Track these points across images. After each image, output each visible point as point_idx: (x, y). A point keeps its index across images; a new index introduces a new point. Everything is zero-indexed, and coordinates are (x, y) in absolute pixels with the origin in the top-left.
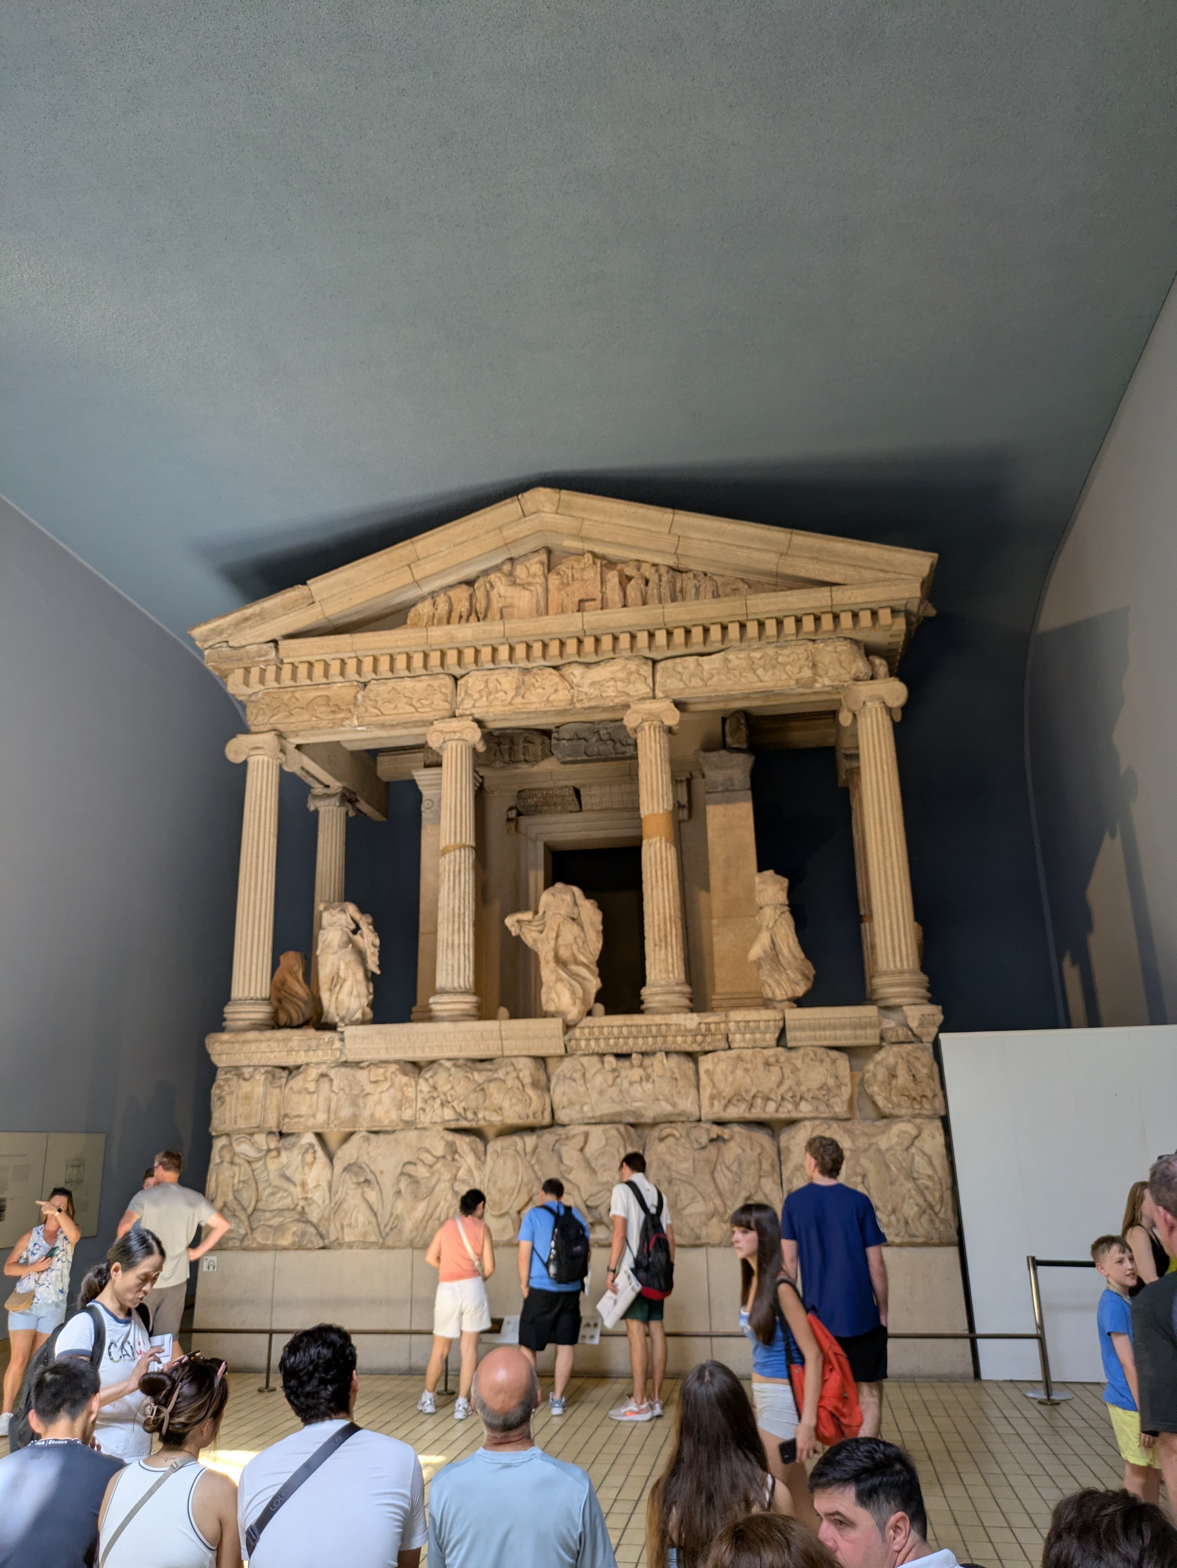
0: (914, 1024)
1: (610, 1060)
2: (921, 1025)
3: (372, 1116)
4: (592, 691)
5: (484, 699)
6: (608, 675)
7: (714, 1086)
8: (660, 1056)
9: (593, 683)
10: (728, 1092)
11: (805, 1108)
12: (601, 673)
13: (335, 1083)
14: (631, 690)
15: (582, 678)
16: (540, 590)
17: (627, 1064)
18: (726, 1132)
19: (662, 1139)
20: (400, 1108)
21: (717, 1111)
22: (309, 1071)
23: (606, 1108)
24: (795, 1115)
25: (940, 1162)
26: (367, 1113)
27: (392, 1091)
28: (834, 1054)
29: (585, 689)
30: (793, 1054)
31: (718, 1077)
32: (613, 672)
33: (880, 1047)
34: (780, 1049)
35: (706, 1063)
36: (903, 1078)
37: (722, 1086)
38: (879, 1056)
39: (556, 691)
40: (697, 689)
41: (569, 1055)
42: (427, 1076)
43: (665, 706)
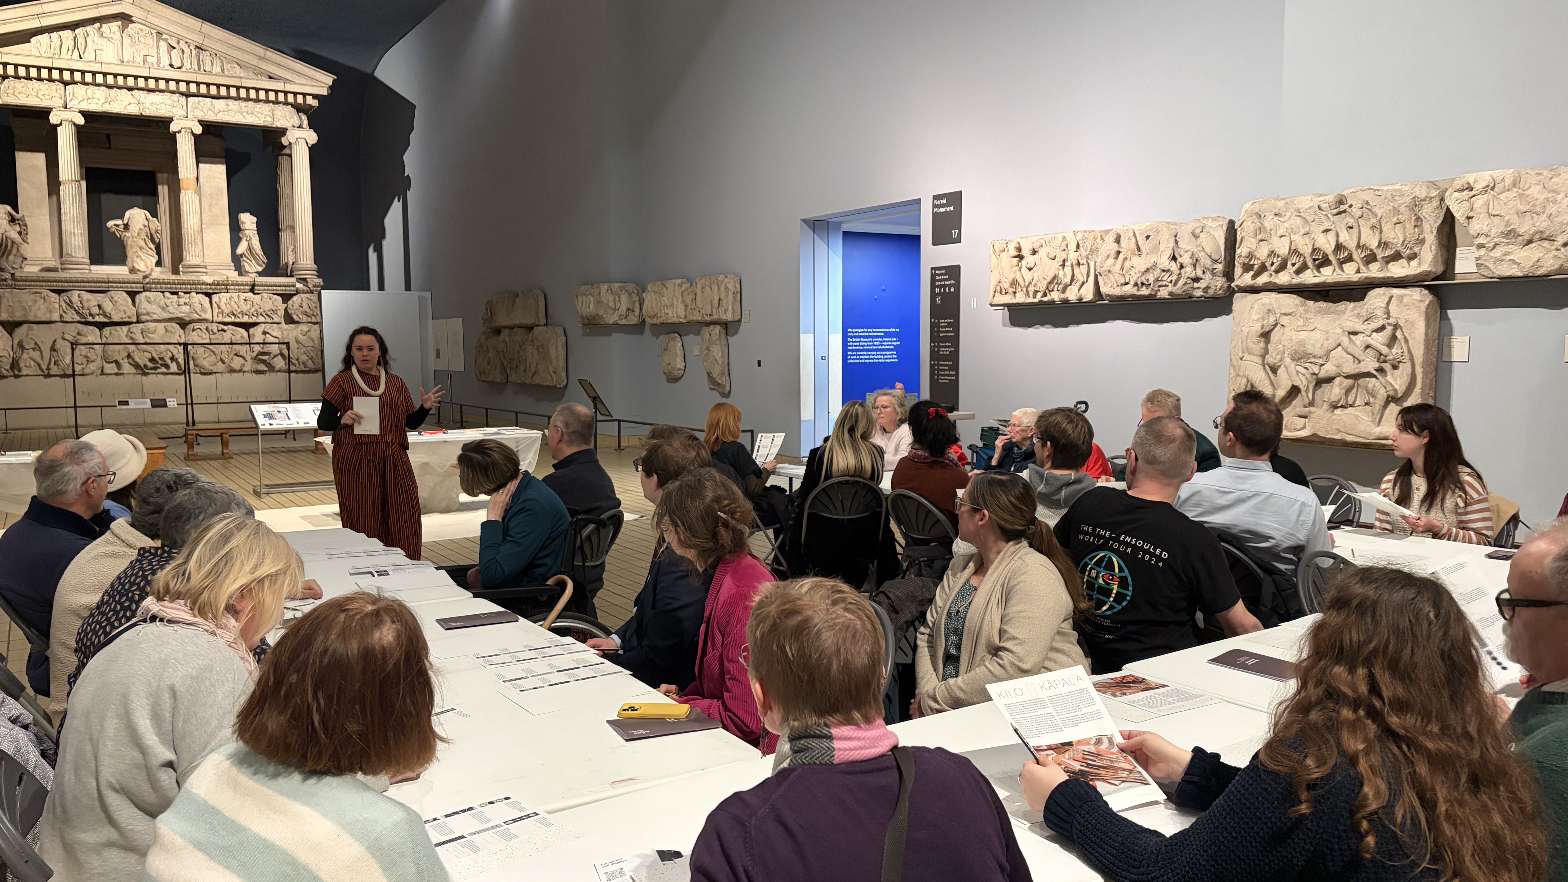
0: (311, 286)
1: (167, 294)
2: (314, 286)
3: (35, 316)
4: (152, 108)
5: (85, 101)
6: (161, 101)
7: (219, 307)
8: (193, 294)
9: (152, 104)
10: (227, 311)
11: (261, 319)
12: (158, 98)
14: (174, 110)
15: (146, 98)
16: (119, 44)
17: (176, 296)
18: (225, 328)
19: (194, 330)
20: (51, 312)
21: (220, 319)
23: (166, 316)
24: (258, 321)
25: (317, 341)
26: (32, 314)
27: (46, 304)
28: (275, 296)
29: (147, 105)
30: (256, 296)
31: (222, 305)
32: (164, 99)
33: (294, 295)
34: (251, 294)
35: (215, 298)
36: (306, 308)
37: (224, 308)
38: (295, 298)
39: (130, 104)
40: (211, 117)
41: (145, 291)
42: (65, 298)
43: (193, 123)
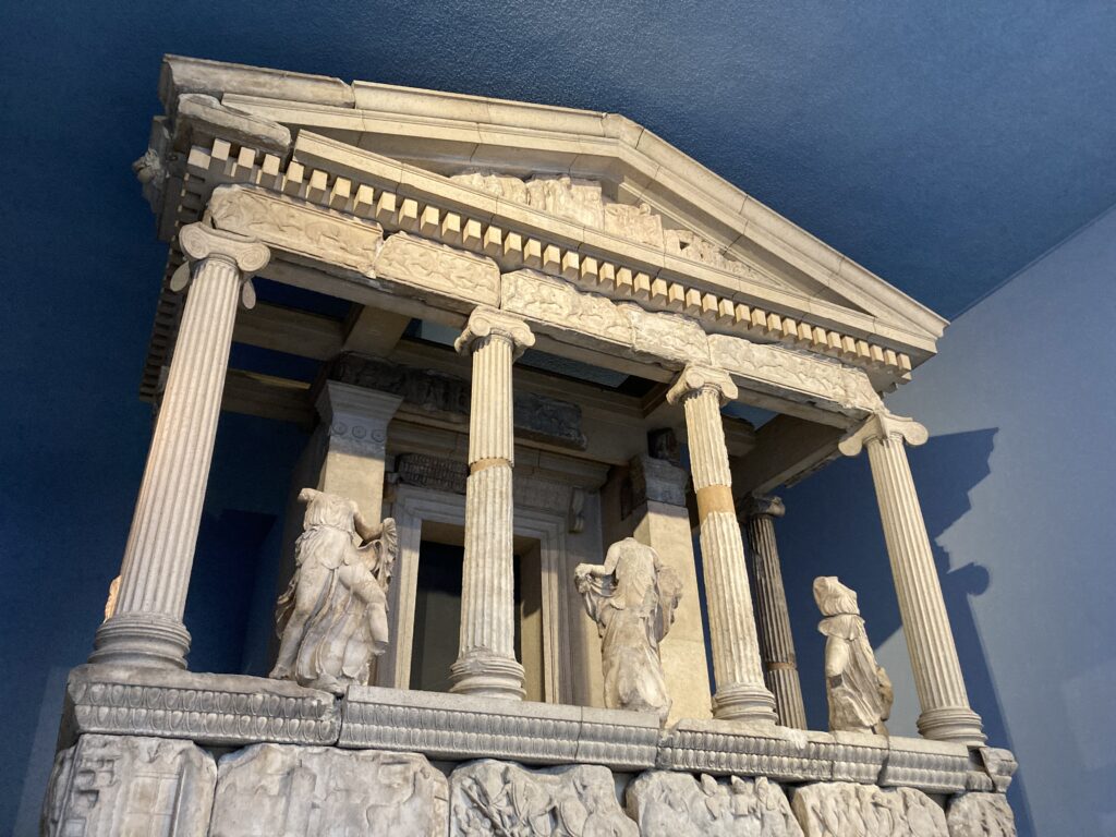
0: (993, 772)
1: (708, 780)
2: (1000, 772)
4: (650, 338)
5: (537, 304)
6: (667, 330)
7: (825, 827)
8: (764, 782)
9: (651, 332)
12: (658, 322)
13: (318, 780)
14: (688, 349)
15: (640, 321)
22: (271, 756)
27: (418, 801)
29: (643, 333)
30: (891, 795)
32: (671, 327)
33: (962, 794)
34: (877, 788)
35: (806, 797)
38: (966, 804)
39: (615, 325)
40: (749, 370)
41: (657, 769)
42: (468, 782)
43: (722, 376)
